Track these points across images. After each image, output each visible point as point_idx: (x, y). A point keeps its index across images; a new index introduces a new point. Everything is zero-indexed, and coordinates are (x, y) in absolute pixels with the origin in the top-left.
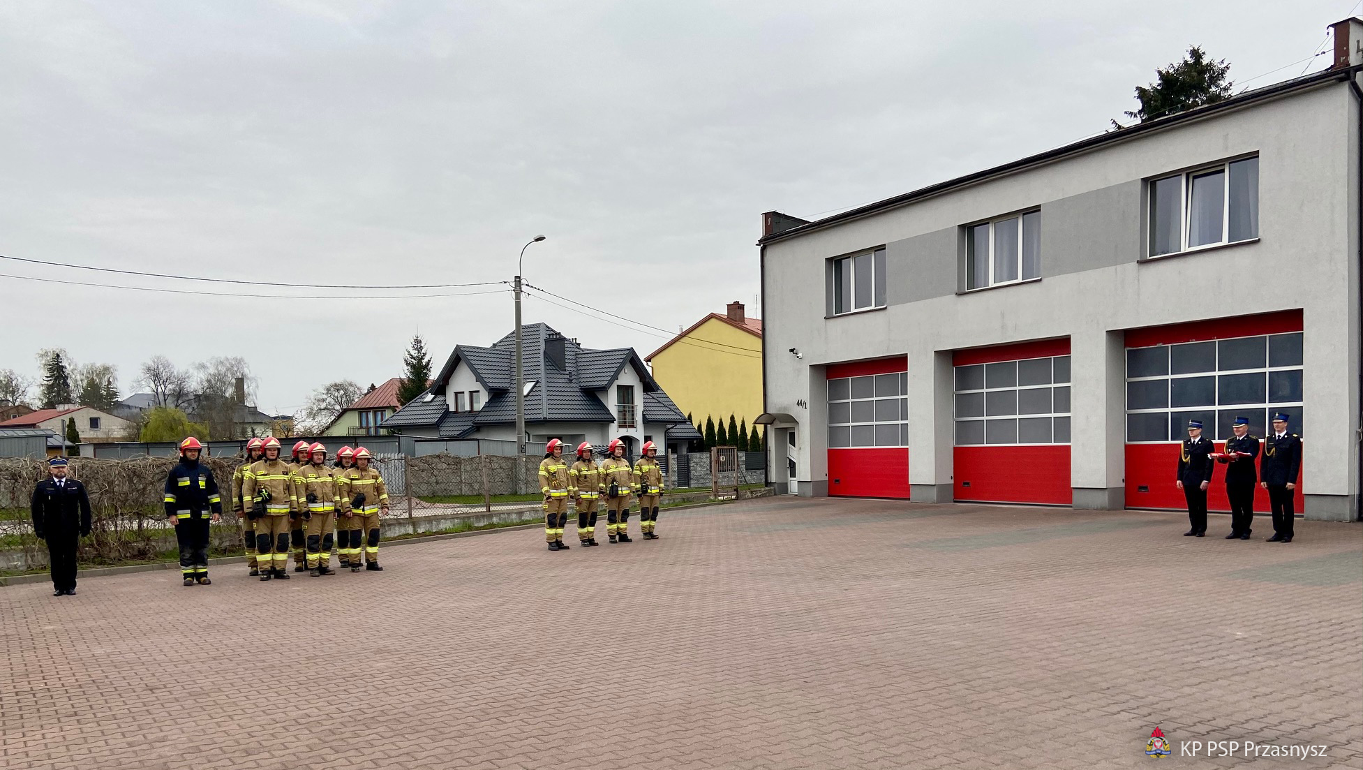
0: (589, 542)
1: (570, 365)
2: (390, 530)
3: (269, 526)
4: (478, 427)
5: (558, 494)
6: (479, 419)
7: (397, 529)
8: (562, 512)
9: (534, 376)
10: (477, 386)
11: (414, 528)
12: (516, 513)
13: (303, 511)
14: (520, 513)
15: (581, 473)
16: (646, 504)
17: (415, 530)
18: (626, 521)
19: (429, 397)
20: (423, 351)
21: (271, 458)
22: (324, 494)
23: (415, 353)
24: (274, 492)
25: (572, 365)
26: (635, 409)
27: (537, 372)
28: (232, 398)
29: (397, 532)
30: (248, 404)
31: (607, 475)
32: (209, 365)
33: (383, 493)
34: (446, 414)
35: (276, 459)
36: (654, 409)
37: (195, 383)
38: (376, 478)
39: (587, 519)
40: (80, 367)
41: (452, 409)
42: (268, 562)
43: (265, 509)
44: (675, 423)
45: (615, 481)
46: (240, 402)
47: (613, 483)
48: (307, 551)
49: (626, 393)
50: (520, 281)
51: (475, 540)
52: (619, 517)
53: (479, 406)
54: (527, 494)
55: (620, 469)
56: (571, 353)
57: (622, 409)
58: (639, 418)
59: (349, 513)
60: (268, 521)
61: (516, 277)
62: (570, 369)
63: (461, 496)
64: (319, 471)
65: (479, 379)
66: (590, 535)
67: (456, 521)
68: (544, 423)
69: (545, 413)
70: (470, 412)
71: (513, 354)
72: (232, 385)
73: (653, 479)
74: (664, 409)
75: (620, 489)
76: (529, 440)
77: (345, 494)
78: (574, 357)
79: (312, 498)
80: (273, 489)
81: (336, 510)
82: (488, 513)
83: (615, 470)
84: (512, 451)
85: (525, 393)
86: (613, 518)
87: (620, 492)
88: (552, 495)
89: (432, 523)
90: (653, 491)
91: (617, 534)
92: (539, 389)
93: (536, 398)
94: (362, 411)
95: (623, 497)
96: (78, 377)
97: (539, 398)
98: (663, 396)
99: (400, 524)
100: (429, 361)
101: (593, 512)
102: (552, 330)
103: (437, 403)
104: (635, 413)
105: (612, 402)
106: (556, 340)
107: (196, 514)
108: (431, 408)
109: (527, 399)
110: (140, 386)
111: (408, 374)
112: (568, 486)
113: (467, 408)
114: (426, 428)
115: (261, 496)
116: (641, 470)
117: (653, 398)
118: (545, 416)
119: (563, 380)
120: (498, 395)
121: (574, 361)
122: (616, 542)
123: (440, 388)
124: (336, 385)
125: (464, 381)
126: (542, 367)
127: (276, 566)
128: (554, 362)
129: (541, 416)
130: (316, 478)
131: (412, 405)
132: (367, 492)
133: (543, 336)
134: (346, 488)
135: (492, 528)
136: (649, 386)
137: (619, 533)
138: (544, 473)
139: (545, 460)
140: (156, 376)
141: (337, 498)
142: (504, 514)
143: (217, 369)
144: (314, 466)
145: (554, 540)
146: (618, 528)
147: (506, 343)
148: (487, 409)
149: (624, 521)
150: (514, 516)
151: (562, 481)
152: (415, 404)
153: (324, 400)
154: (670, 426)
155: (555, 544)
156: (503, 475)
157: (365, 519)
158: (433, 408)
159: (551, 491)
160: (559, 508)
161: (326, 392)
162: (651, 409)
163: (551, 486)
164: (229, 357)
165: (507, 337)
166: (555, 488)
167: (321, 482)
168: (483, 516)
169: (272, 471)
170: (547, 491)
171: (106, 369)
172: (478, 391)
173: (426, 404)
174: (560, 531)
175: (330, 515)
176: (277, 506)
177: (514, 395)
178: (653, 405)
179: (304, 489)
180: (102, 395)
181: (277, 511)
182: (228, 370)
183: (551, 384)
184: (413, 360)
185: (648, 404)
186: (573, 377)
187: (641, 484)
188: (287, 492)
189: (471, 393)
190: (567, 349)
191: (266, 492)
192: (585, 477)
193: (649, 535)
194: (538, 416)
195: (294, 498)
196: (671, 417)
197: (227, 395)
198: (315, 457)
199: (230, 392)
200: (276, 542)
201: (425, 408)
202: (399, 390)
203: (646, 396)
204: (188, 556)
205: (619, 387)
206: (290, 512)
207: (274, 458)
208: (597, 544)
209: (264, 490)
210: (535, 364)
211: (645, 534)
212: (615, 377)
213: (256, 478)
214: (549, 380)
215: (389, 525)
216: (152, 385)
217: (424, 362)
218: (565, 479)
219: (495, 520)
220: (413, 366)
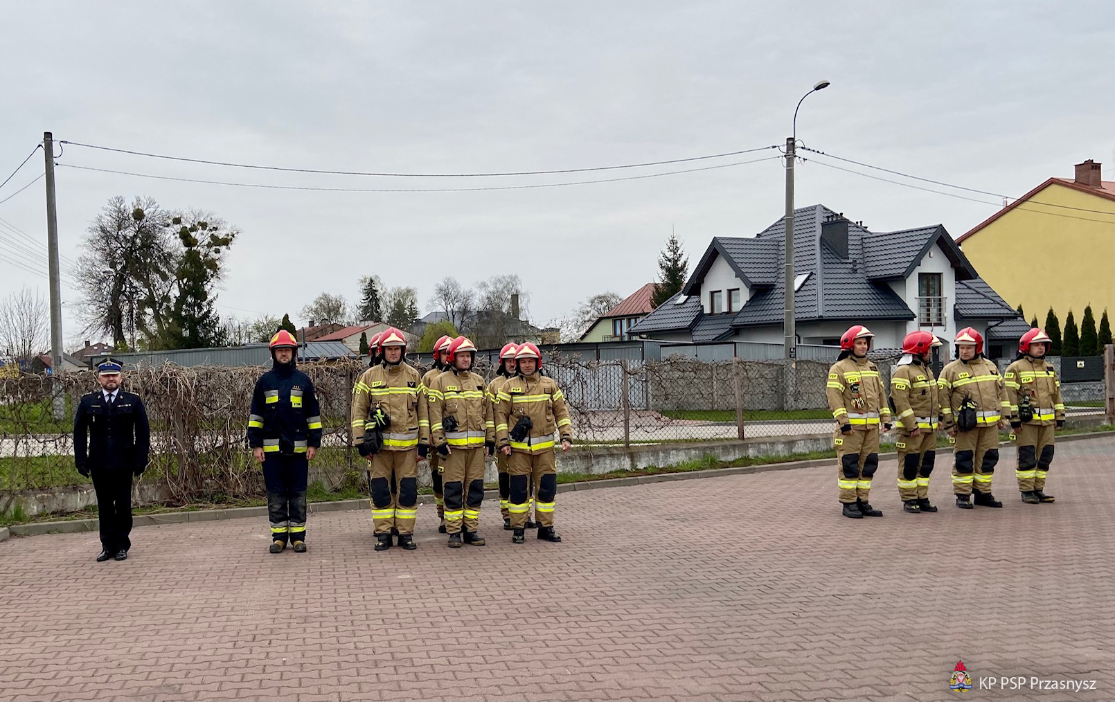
0: (919, 505)
1: (854, 252)
2: (598, 463)
3: (389, 464)
4: (737, 330)
5: (862, 422)
6: (738, 321)
7: (608, 462)
8: (870, 452)
9: (807, 268)
10: (737, 283)
11: (632, 460)
12: (784, 443)
13: (437, 445)
14: (790, 442)
15: (915, 385)
16: (1030, 439)
17: (633, 465)
18: (992, 471)
19: (682, 298)
20: (679, 252)
21: (392, 360)
22: (470, 418)
23: (670, 255)
24: (394, 413)
25: (856, 252)
26: (943, 302)
27: (811, 262)
28: (508, 313)
29: (608, 466)
30: (522, 318)
31: (954, 390)
32: (489, 284)
33: (564, 417)
34: (700, 317)
35: (398, 363)
36: (971, 301)
37: (477, 303)
38: (552, 392)
39: (917, 465)
40: (389, 291)
41: (707, 310)
42: (387, 521)
43: (380, 441)
44: (1001, 319)
45: (970, 400)
46: (515, 316)
47: (964, 404)
48: (445, 507)
49: (930, 283)
50: (793, 144)
51: (719, 484)
52: (978, 461)
53: (738, 306)
54: (796, 410)
55: (980, 379)
56: (856, 238)
57: (925, 303)
58: (948, 313)
59: (505, 448)
60: (386, 457)
61: (788, 139)
62: (854, 256)
63: (712, 411)
64: (463, 381)
65: (739, 274)
66: (922, 493)
67: (693, 452)
68: (820, 322)
69: (820, 311)
70: (727, 313)
71: (780, 244)
72: (508, 300)
73: (1043, 395)
74: (985, 301)
75: (979, 415)
76: (799, 343)
77: (502, 417)
78: (859, 243)
79: (451, 425)
80: (394, 410)
81: (488, 443)
82: (741, 442)
83: (967, 381)
84: (778, 355)
85: (796, 289)
86: (966, 464)
87: (980, 420)
88: (852, 422)
89: (658, 455)
90: (1044, 418)
91: (973, 492)
92: (814, 282)
93: (809, 293)
94: (616, 319)
95: (985, 429)
96: (388, 299)
97: (813, 292)
98: (982, 285)
99: (612, 455)
100: (685, 262)
101: (928, 451)
102: (832, 212)
103: (690, 305)
104: (943, 307)
105: (911, 294)
106: (837, 222)
107: (286, 446)
108: (684, 310)
109: (798, 294)
110: (434, 305)
111: (663, 277)
112: (882, 407)
113: (725, 309)
114: (680, 333)
115: (374, 420)
116: (1018, 380)
117: (969, 288)
118: (821, 314)
119: (845, 271)
120: (761, 292)
121: (860, 247)
122: (970, 507)
123: (694, 289)
124: (599, 297)
125: (722, 278)
126: (818, 256)
127: (399, 528)
128: (832, 248)
129: (816, 315)
130: (458, 392)
131: (664, 308)
132: (533, 415)
133: (820, 218)
134: (502, 409)
135: (745, 464)
136: (964, 272)
137: (975, 491)
138: (838, 385)
139: (839, 363)
140: (446, 294)
141: (490, 424)
142: (765, 443)
143: (496, 287)
144: (455, 373)
145: (855, 500)
146: (975, 482)
147: (772, 232)
148: (747, 309)
149: (988, 469)
150: (780, 447)
151: (870, 399)
152: (667, 306)
153: (588, 313)
154: (993, 323)
155: (854, 507)
156: (766, 387)
157: (534, 458)
158: (686, 310)
159: (850, 415)
160: (863, 445)
161: (589, 304)
162: (967, 301)
163: (849, 407)
164: (505, 275)
165: (773, 226)
166: (857, 410)
167: (466, 400)
168: (734, 446)
169: (392, 381)
170: (843, 416)
171: (409, 291)
172: (738, 289)
173: (679, 306)
174: (864, 484)
175: (478, 451)
176: (398, 436)
177: (782, 290)
178: (969, 296)
179: (440, 409)
180: (406, 314)
181: (398, 443)
182: (504, 287)
183: (828, 276)
184: (668, 263)
185: (962, 296)
186: (858, 266)
187: (1019, 404)
188: (414, 413)
189: (730, 291)
190: (850, 233)
191: (382, 413)
192: (924, 391)
193: (1035, 495)
194: (812, 315)
195: (425, 423)
196: (995, 311)
197: (504, 311)
198: (460, 359)
199: (506, 308)
200: (399, 492)
201: (678, 312)
202: (654, 295)
203: (960, 286)
204: (277, 507)
205: (922, 276)
206: (419, 445)
207: (395, 361)
208: (935, 510)
209: (379, 411)
210: (809, 253)
211: (1026, 494)
212: (917, 262)
213: (370, 392)
214: (827, 271)
215: (597, 457)
216: (443, 304)
217: (680, 263)
218: (875, 395)
219: (751, 452)
220: (668, 269)
